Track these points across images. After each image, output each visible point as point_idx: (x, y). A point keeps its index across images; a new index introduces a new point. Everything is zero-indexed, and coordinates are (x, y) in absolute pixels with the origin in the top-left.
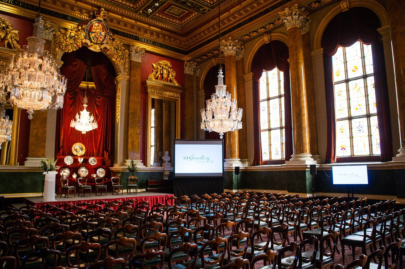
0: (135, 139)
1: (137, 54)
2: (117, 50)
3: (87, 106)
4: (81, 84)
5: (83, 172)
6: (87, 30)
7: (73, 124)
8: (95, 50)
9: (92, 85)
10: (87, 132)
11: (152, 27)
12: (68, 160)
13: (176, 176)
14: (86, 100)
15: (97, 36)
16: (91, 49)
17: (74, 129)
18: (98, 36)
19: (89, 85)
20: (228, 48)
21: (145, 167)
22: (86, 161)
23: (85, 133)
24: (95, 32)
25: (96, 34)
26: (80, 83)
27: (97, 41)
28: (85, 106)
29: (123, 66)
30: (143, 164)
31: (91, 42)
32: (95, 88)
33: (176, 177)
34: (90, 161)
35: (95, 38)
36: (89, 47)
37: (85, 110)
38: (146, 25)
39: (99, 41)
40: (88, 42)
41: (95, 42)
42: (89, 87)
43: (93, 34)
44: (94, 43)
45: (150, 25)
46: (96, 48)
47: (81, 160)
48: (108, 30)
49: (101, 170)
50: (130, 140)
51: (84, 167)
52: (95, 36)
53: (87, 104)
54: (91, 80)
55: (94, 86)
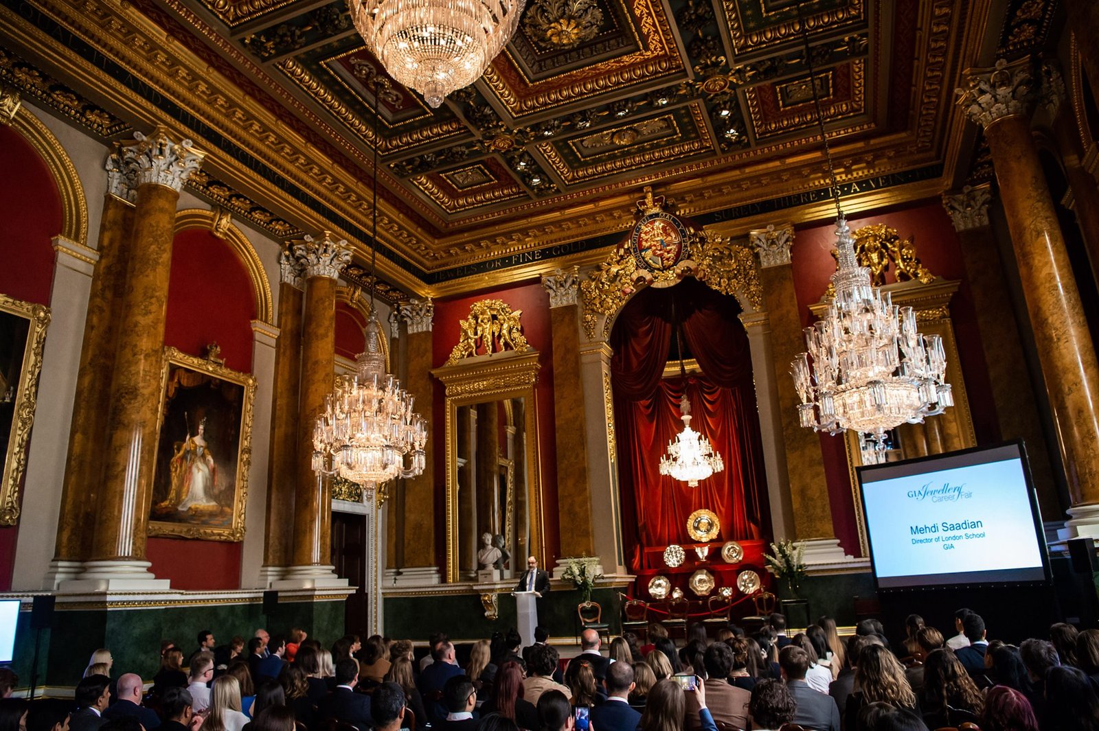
0: (808, 480)
1: (774, 248)
2: (720, 259)
3: (690, 417)
4: (666, 369)
5: (702, 583)
6: (636, 248)
7: (665, 468)
8: (665, 285)
9: (692, 366)
10: (699, 481)
11: (790, 161)
12: (674, 557)
13: (881, 585)
14: (685, 404)
15: (659, 252)
16: (658, 284)
17: (669, 478)
18: (660, 250)
19: (687, 368)
20: (980, 105)
21: (850, 558)
22: (715, 554)
23: (696, 484)
24: (650, 247)
25: (654, 248)
26: (664, 365)
27: (662, 263)
28: (686, 418)
29: (745, 293)
30: (842, 549)
31: (652, 270)
32: (699, 370)
33: (884, 589)
34: (725, 552)
35: (655, 258)
36: (651, 282)
37: (688, 429)
38: (771, 165)
39: (668, 259)
40: (644, 273)
41: (659, 265)
42: (687, 372)
43: (649, 252)
44: (658, 269)
45: (781, 157)
46: (667, 280)
47: (703, 553)
48: (678, 226)
49: (746, 577)
50: (794, 486)
51: (705, 571)
52: (654, 254)
53: (689, 413)
54: (687, 356)
55: (697, 366)
